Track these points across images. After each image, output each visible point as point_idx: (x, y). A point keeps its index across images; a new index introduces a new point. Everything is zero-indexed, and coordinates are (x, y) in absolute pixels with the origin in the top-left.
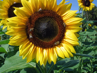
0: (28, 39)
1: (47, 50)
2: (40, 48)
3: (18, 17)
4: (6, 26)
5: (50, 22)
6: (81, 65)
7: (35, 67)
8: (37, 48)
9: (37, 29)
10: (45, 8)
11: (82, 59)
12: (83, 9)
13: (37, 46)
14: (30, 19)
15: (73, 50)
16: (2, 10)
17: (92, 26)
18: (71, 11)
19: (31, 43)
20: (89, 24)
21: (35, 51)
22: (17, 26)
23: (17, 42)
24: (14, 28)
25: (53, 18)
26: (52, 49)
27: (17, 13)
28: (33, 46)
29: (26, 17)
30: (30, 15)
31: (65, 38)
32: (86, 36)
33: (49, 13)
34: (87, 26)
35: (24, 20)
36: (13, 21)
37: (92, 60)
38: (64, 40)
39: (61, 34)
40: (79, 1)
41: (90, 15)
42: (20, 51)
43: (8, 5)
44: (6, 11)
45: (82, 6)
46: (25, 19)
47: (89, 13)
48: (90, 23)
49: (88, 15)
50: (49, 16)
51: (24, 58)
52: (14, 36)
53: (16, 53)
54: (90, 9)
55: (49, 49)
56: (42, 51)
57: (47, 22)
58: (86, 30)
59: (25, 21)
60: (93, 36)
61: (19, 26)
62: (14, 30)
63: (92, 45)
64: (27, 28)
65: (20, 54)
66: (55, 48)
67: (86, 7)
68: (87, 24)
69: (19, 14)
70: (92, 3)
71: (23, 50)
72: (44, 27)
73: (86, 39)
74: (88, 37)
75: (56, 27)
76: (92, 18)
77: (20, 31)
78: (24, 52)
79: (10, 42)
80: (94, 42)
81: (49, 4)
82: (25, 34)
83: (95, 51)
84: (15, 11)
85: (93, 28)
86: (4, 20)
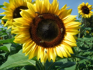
0: (31, 39)
1: (47, 50)
2: (41, 47)
3: (23, 18)
4: (11, 27)
5: (51, 24)
6: (78, 69)
7: (35, 65)
8: (39, 47)
9: (39, 30)
10: (48, 12)
11: (78, 63)
12: (83, 16)
13: (38, 45)
14: (34, 20)
15: (71, 51)
16: (8, 11)
17: (90, 33)
18: (71, 15)
19: (34, 42)
20: (87, 31)
21: (37, 50)
22: (22, 26)
23: (21, 40)
24: (19, 28)
25: (55, 21)
26: (52, 48)
27: (23, 14)
28: (35, 45)
29: (31, 19)
30: (34, 17)
31: (64, 40)
32: (84, 42)
33: (51, 16)
34: (85, 33)
35: (28, 21)
36: (19, 21)
37: (88, 65)
38: (64, 41)
39: (61, 36)
40: (79, 8)
41: (88, 23)
42: (23, 48)
43: (14, 8)
44: (12, 13)
45: (81, 13)
46: (30, 20)
47: (87, 21)
48: (88, 29)
49: (87, 23)
50: (51, 19)
51: (26, 55)
52: (19, 35)
53: (18, 51)
54: (88, 17)
55: (50, 49)
56: (43, 50)
57: (50, 24)
58: (83, 37)
59: (30, 22)
60: (91, 42)
61: (24, 26)
62: (19, 29)
63: (89, 51)
64: (31, 28)
65: (23, 51)
66: (55, 48)
67: (86, 15)
68: (85, 31)
69: (25, 15)
70: (91, 11)
71: (26, 47)
72: (46, 28)
73: (83, 45)
74: (85, 43)
75: (57, 29)
76: (90, 26)
77: (24, 31)
78: (27, 49)
79: (15, 40)
80: (91, 48)
81: (51, 9)
82: (29, 34)
83: (91, 57)
84: (21, 13)
85: (90, 35)
86: (10, 20)
